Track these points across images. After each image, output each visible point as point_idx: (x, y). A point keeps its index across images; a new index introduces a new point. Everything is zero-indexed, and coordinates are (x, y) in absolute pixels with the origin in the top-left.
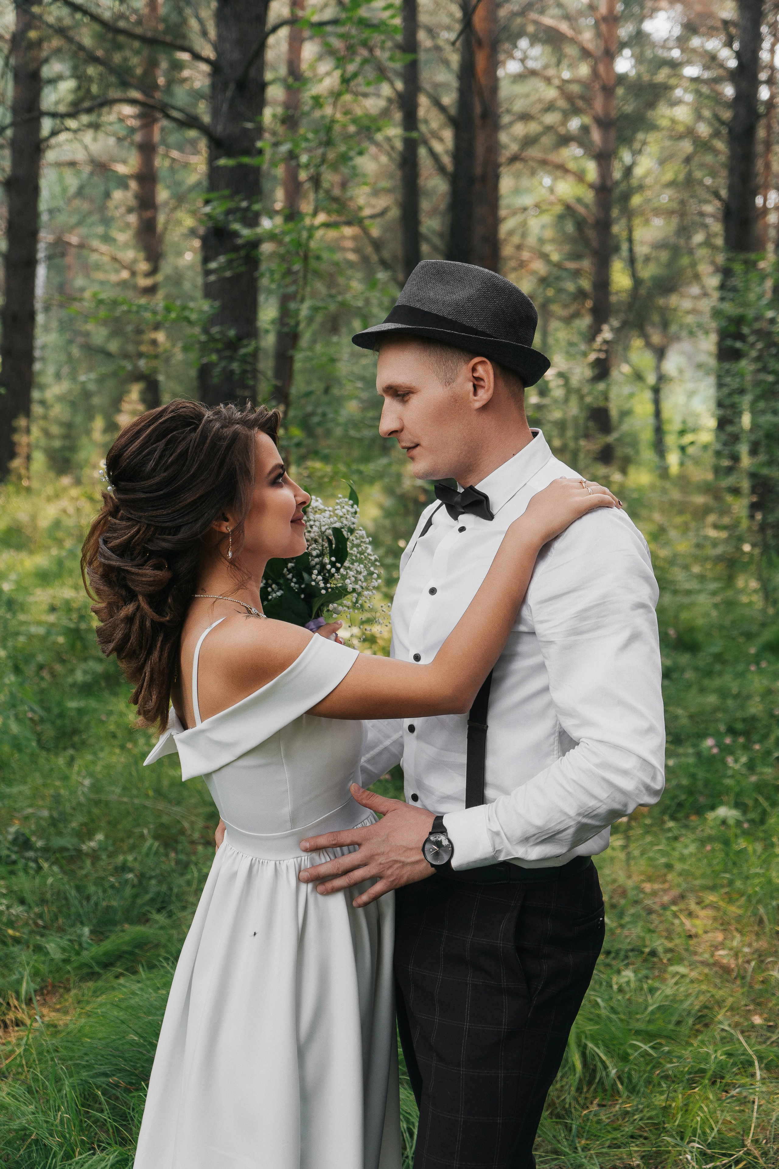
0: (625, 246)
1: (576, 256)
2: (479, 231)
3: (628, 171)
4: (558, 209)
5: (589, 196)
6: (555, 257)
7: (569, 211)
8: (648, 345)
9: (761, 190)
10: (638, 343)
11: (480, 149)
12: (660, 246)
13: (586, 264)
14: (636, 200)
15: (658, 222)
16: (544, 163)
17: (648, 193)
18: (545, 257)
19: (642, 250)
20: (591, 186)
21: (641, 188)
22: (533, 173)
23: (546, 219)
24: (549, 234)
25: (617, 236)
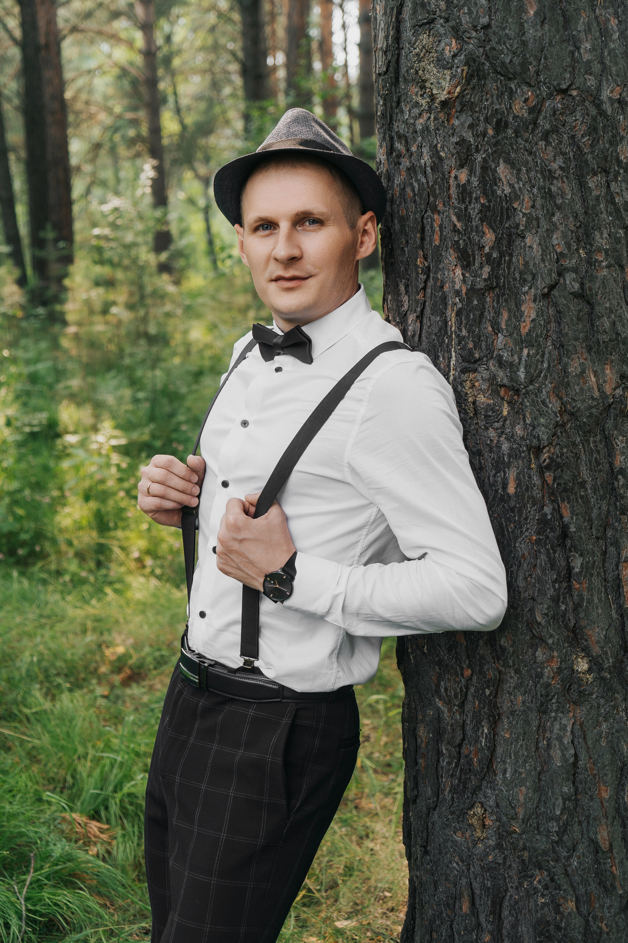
0: (171, 99)
1: (134, 108)
2: (48, 91)
3: (168, 39)
4: (116, 71)
5: (139, 60)
6: (118, 109)
7: (124, 73)
8: (197, 176)
9: (271, 51)
10: (188, 175)
11: (42, 23)
12: (199, 98)
13: (142, 114)
14: (176, 62)
15: (196, 79)
16: (100, 33)
17: (185, 56)
18: (109, 110)
19: (184, 102)
20: (140, 51)
21: (179, 52)
22: (92, 42)
23: (108, 79)
24: (110, 91)
25: (164, 91)
